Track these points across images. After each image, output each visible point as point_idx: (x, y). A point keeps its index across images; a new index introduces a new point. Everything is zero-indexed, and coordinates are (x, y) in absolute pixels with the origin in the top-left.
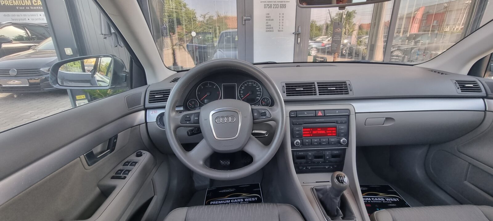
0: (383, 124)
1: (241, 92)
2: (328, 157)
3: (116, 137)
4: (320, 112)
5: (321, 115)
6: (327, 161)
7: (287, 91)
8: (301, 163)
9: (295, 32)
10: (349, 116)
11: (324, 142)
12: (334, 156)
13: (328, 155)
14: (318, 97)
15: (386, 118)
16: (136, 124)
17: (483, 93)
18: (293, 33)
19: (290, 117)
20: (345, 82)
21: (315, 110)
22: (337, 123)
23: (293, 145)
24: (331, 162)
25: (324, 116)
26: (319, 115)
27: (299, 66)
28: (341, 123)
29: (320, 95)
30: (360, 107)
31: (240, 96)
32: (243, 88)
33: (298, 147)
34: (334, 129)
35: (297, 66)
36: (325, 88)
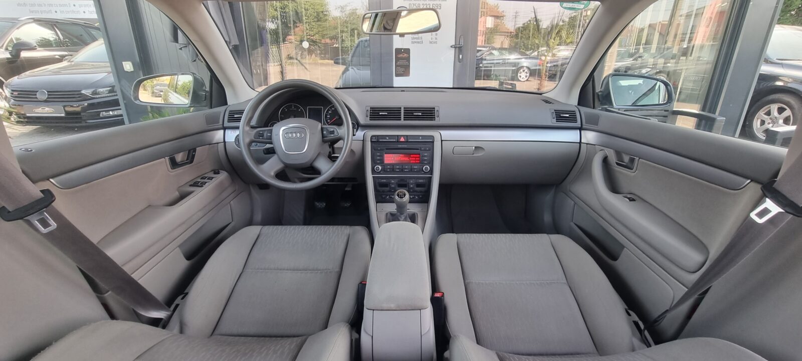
0: (473, 154)
1: (328, 116)
2: (412, 186)
3: (195, 150)
4: (402, 138)
5: (403, 140)
6: (411, 191)
7: (370, 115)
8: (383, 192)
9: (455, 45)
10: (433, 142)
11: (406, 169)
12: (418, 185)
13: (412, 184)
14: (402, 122)
15: (475, 147)
16: (215, 142)
17: (578, 124)
18: (451, 47)
19: (371, 141)
20: (434, 108)
21: (398, 136)
22: (421, 150)
23: (373, 171)
24: (416, 192)
25: (407, 142)
26: (401, 140)
27: (404, 91)
28: (425, 150)
29: (404, 120)
30: (446, 134)
31: (327, 121)
32: (330, 112)
33: (379, 173)
34: (418, 156)
35: (402, 91)
36: (410, 113)
